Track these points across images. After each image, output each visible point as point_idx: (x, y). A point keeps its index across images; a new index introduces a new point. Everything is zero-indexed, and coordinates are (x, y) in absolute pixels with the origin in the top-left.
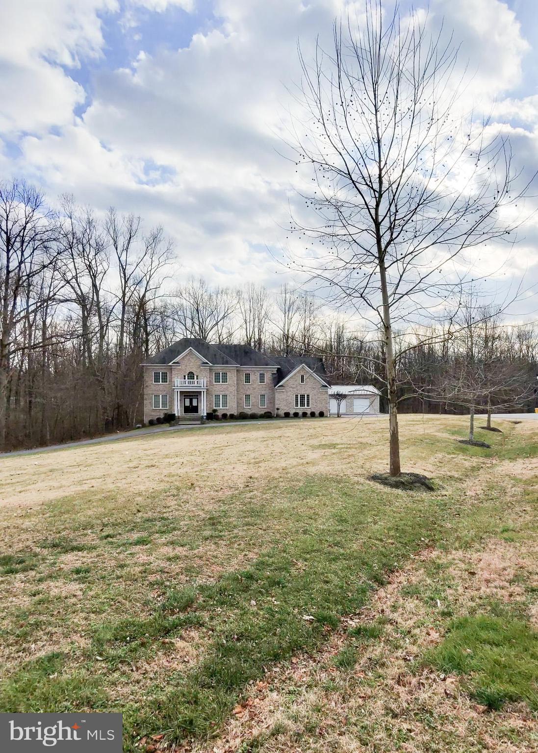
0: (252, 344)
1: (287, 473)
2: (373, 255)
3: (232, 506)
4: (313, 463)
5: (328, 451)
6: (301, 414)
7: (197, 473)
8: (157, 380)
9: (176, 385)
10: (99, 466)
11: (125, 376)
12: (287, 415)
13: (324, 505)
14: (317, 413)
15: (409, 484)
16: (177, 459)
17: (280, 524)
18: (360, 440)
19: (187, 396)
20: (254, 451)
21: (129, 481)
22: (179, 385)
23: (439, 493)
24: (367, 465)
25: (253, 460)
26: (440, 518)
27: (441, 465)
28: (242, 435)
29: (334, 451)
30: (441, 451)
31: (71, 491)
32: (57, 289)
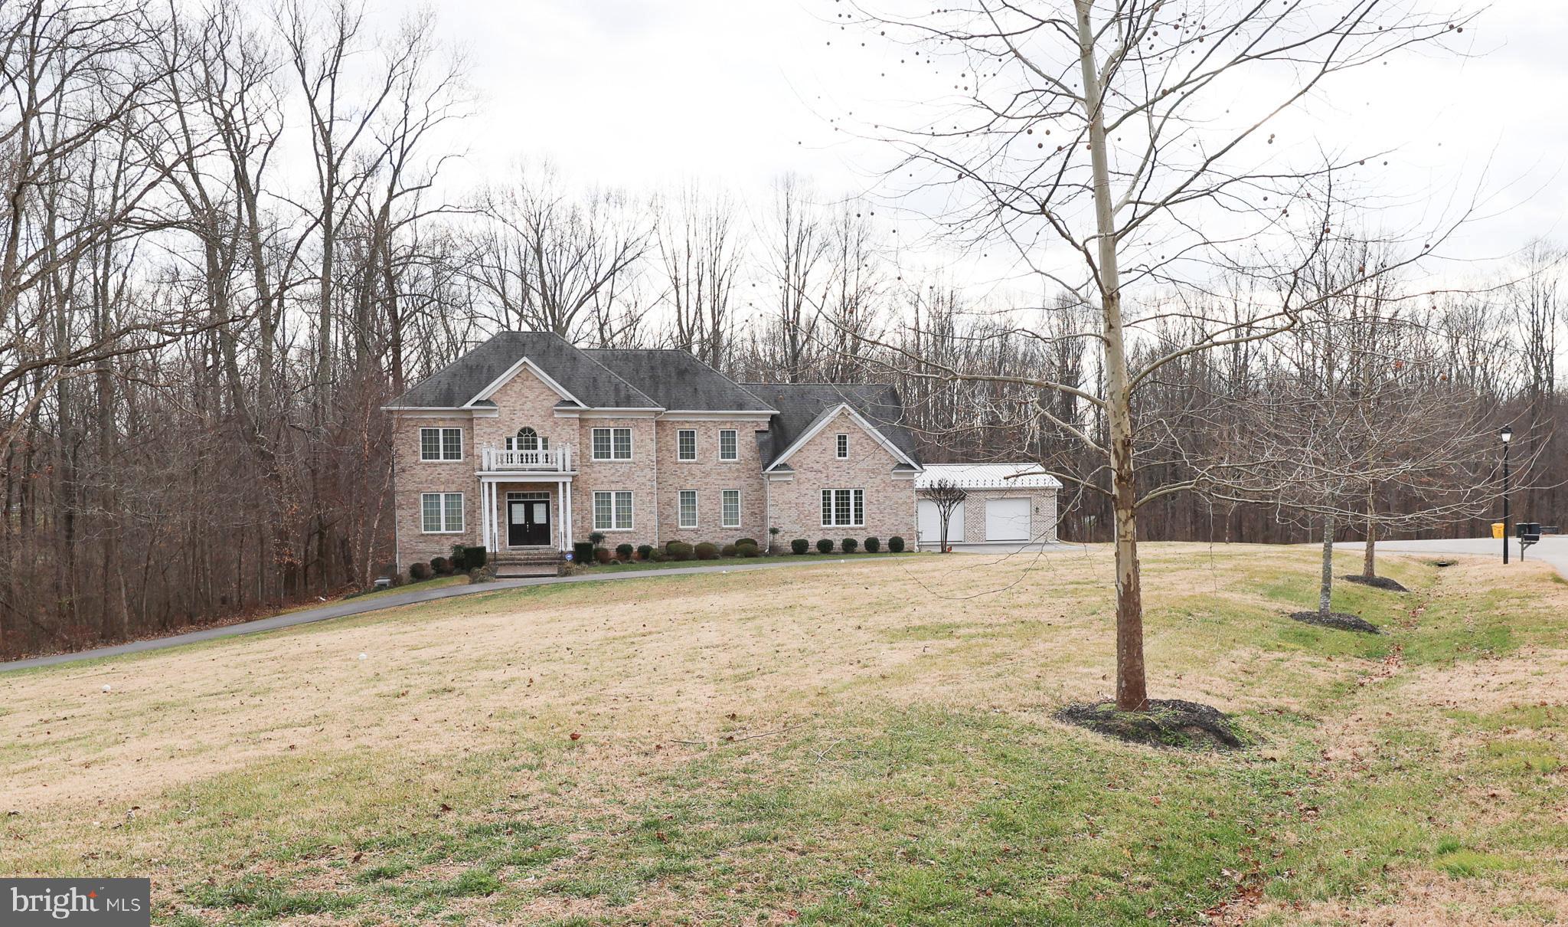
0: (695, 349)
1: (830, 705)
2: (1070, 94)
3: (700, 791)
4: (901, 677)
5: (935, 646)
6: (838, 544)
7: (579, 708)
8: (430, 452)
9: (485, 466)
10: (292, 693)
11: (339, 440)
12: (800, 548)
13: (951, 785)
14: (884, 543)
15: (1172, 728)
16: (513, 672)
17: (839, 834)
18: (1016, 613)
19: (518, 496)
20: (725, 647)
21: (393, 730)
22: (494, 466)
23: (1254, 752)
24: (1051, 681)
25: (729, 672)
26: (1265, 818)
27: (1251, 679)
28: (679, 604)
29: (951, 644)
30: (1244, 642)
31: (233, 760)
32: (134, 193)
